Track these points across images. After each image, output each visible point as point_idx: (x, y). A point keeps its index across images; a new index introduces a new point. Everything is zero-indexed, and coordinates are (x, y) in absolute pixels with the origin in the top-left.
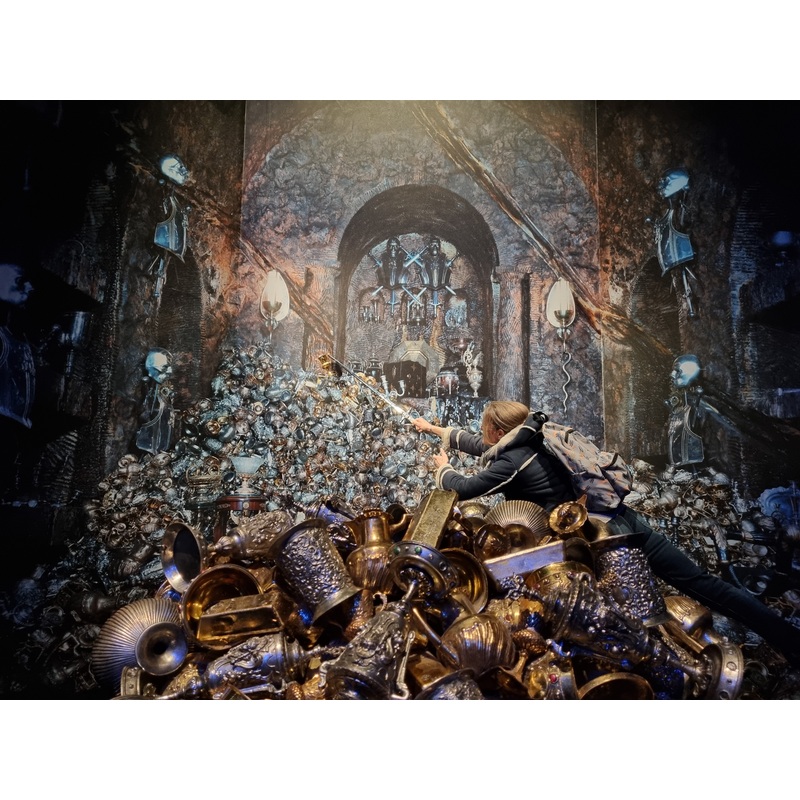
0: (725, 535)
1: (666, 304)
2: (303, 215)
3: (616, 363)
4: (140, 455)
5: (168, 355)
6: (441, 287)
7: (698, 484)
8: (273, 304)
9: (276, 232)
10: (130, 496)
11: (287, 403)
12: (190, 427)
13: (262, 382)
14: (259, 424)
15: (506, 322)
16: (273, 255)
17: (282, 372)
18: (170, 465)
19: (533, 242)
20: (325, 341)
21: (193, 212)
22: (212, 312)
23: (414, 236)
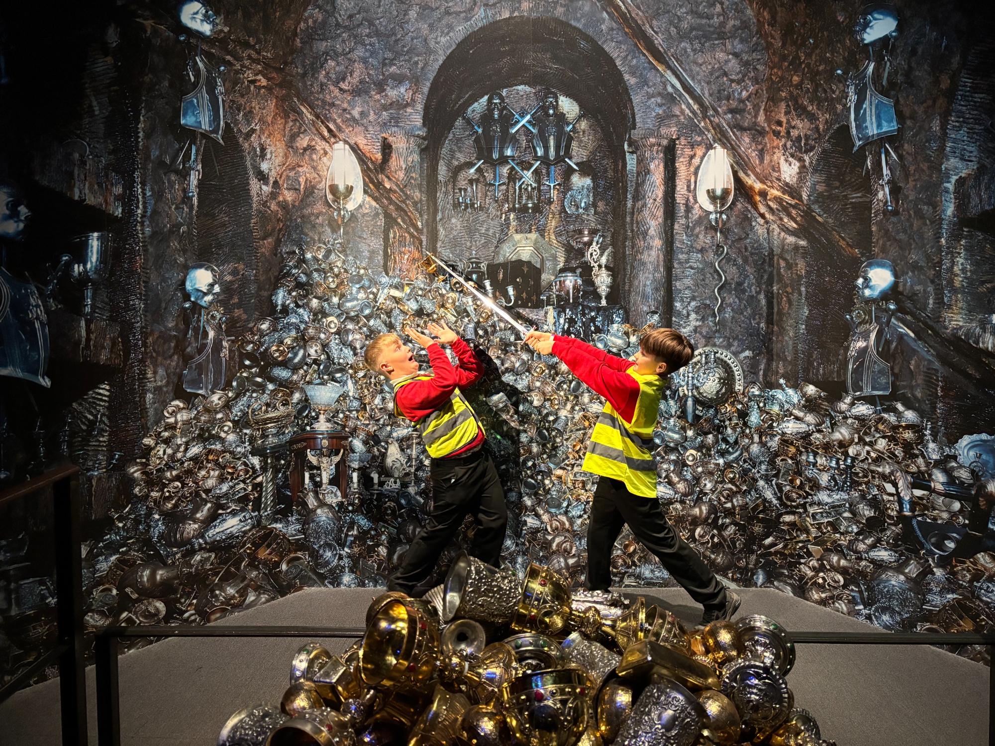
0: (911, 483)
1: (857, 190)
2: (375, 63)
3: (785, 260)
4: (189, 399)
5: (213, 270)
6: (559, 160)
7: (881, 420)
8: (342, 188)
9: (341, 89)
10: (182, 449)
11: (368, 318)
12: (249, 356)
13: (334, 291)
14: (334, 344)
15: (644, 205)
16: (339, 121)
17: (360, 278)
18: (227, 406)
19: (681, 95)
20: (412, 235)
21: (229, 72)
22: (265, 204)
23: (520, 88)
